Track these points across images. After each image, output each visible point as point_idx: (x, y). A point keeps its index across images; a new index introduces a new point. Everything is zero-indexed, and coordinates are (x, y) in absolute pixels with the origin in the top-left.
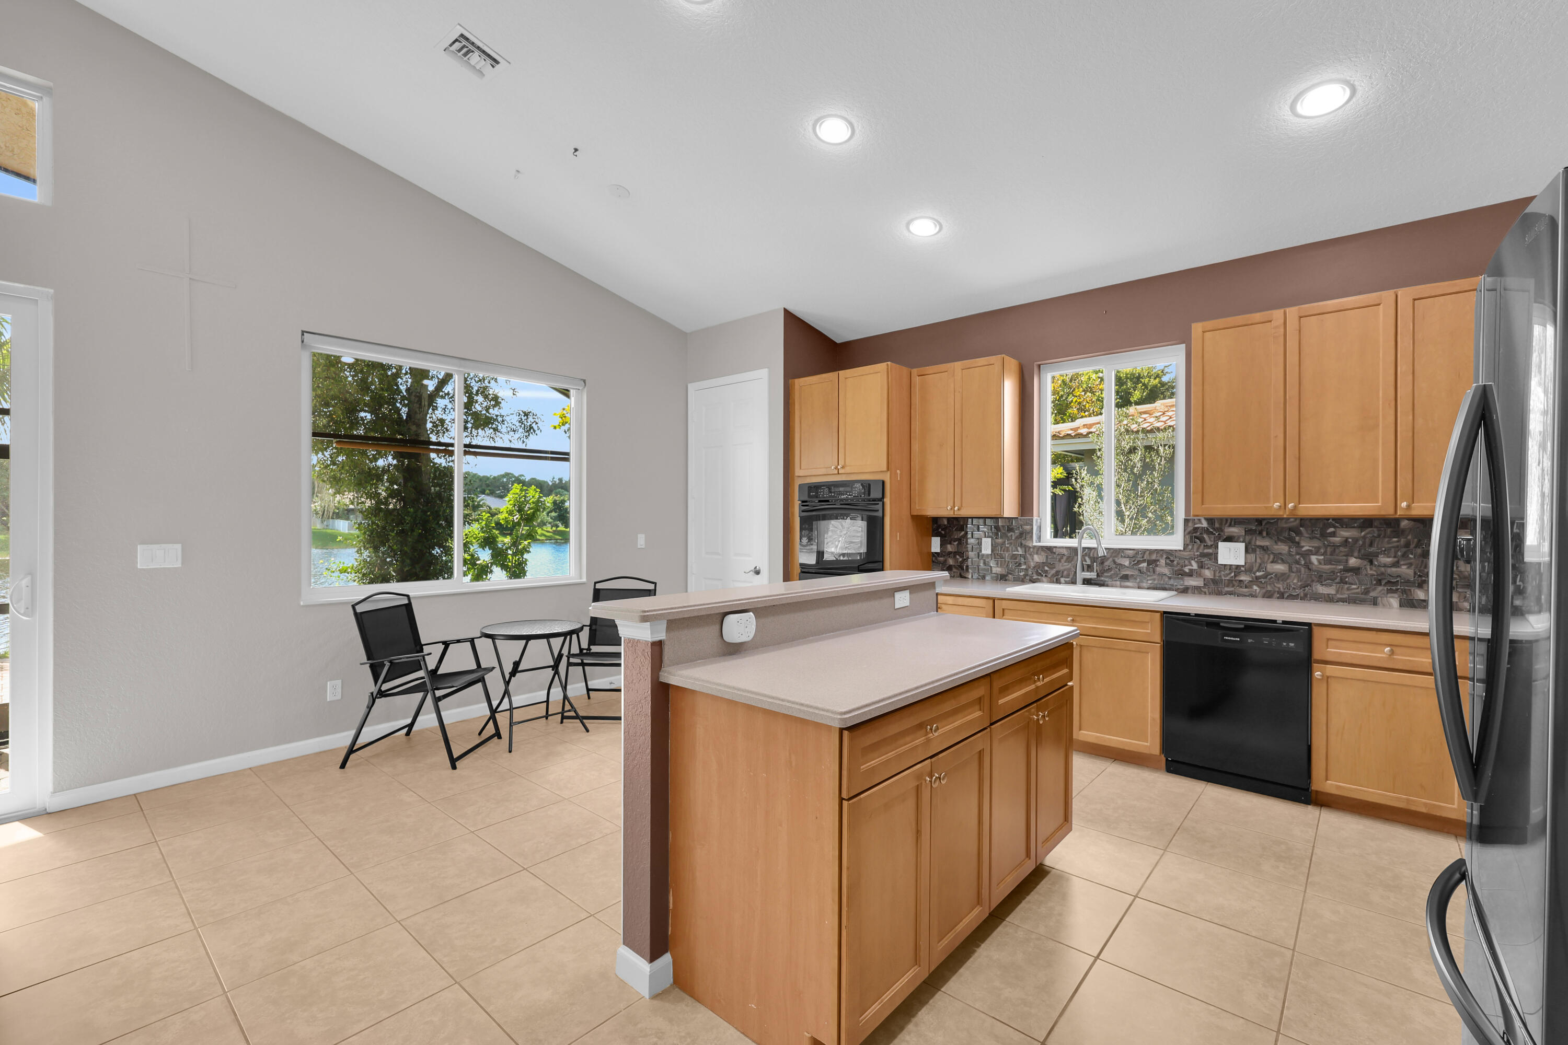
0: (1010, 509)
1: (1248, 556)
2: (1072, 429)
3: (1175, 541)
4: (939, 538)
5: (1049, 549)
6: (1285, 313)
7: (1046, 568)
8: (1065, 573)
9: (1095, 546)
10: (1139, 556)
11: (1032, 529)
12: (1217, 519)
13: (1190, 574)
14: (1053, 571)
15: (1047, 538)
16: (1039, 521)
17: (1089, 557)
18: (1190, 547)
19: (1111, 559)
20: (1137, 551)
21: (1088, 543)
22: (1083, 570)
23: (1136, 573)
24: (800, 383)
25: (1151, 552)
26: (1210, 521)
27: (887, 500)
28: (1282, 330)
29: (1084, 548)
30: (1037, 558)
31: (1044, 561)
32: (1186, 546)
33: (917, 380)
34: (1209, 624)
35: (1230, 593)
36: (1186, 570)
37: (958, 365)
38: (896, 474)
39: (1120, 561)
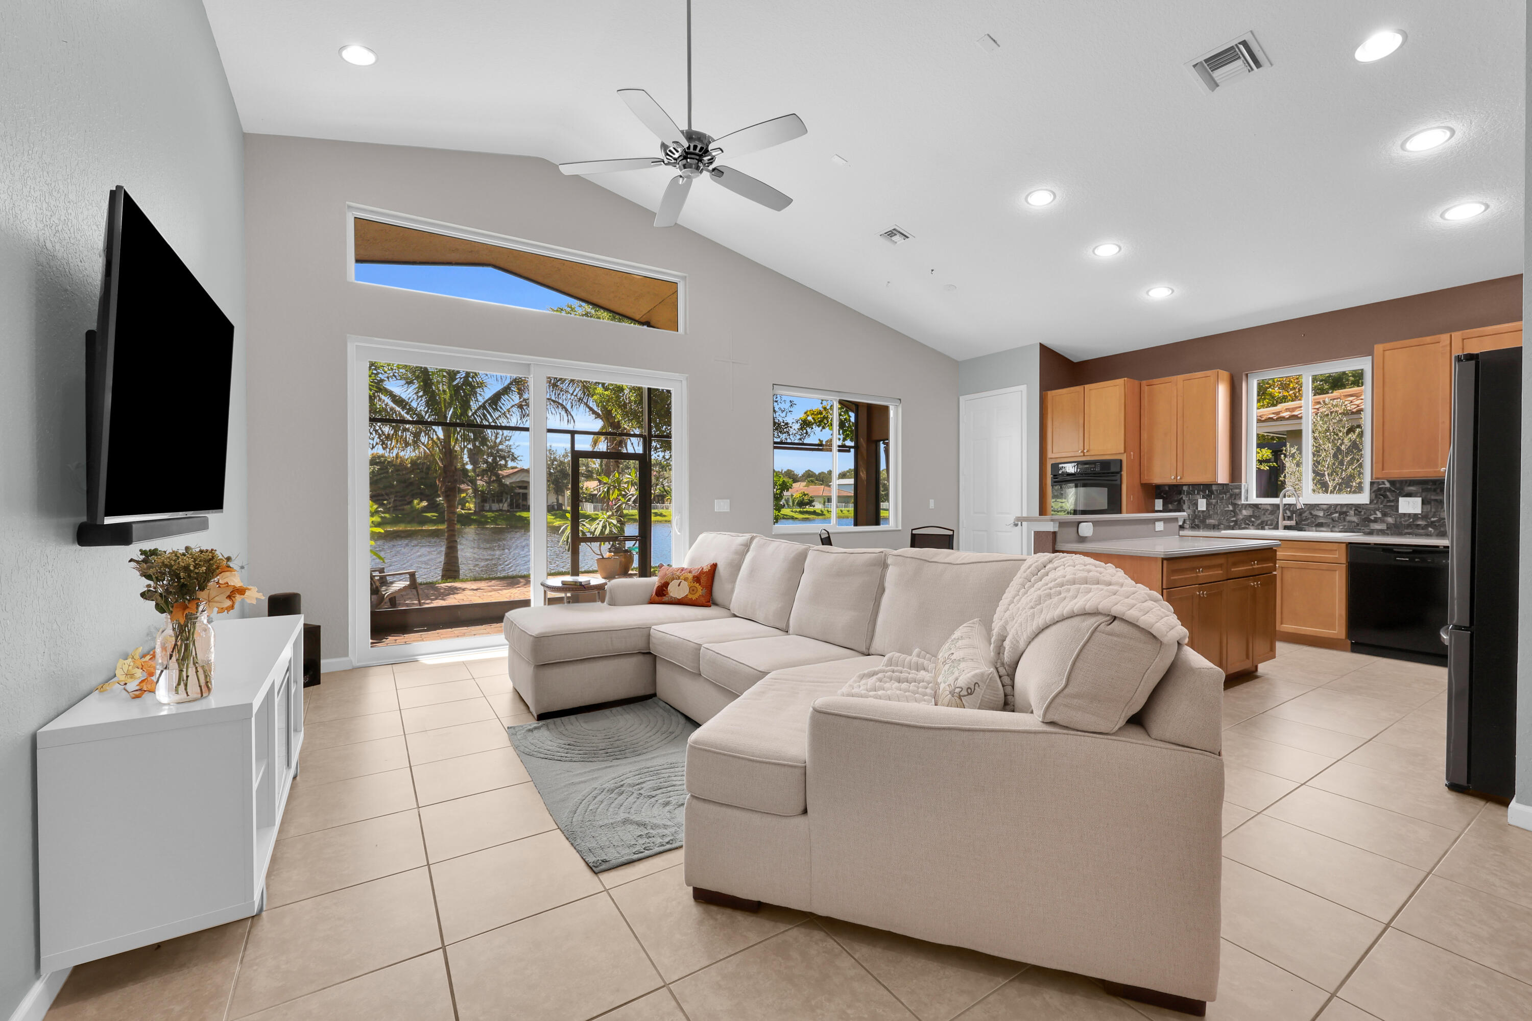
0: (1223, 477)
1: (1424, 506)
2: (1273, 413)
3: (1363, 498)
4: (1162, 500)
5: (1256, 506)
6: (1451, 336)
7: (1253, 519)
8: (1269, 522)
9: (1295, 503)
10: (1331, 509)
11: (1241, 492)
12: (1399, 481)
13: (1376, 521)
14: (1259, 522)
15: (1254, 499)
16: (1246, 486)
17: (1289, 510)
18: (1375, 502)
19: (1308, 512)
20: (1330, 505)
21: (1287, 501)
22: (1284, 519)
23: (1330, 521)
24: (1051, 394)
25: (1342, 505)
26: (1392, 483)
27: (1124, 473)
28: (1449, 348)
29: (1285, 505)
30: (1245, 512)
31: (1251, 514)
32: (1371, 501)
33: (1146, 389)
34: (1384, 550)
35: (1409, 534)
36: (1372, 518)
37: (1180, 378)
38: (1131, 455)
39: (1315, 513)
